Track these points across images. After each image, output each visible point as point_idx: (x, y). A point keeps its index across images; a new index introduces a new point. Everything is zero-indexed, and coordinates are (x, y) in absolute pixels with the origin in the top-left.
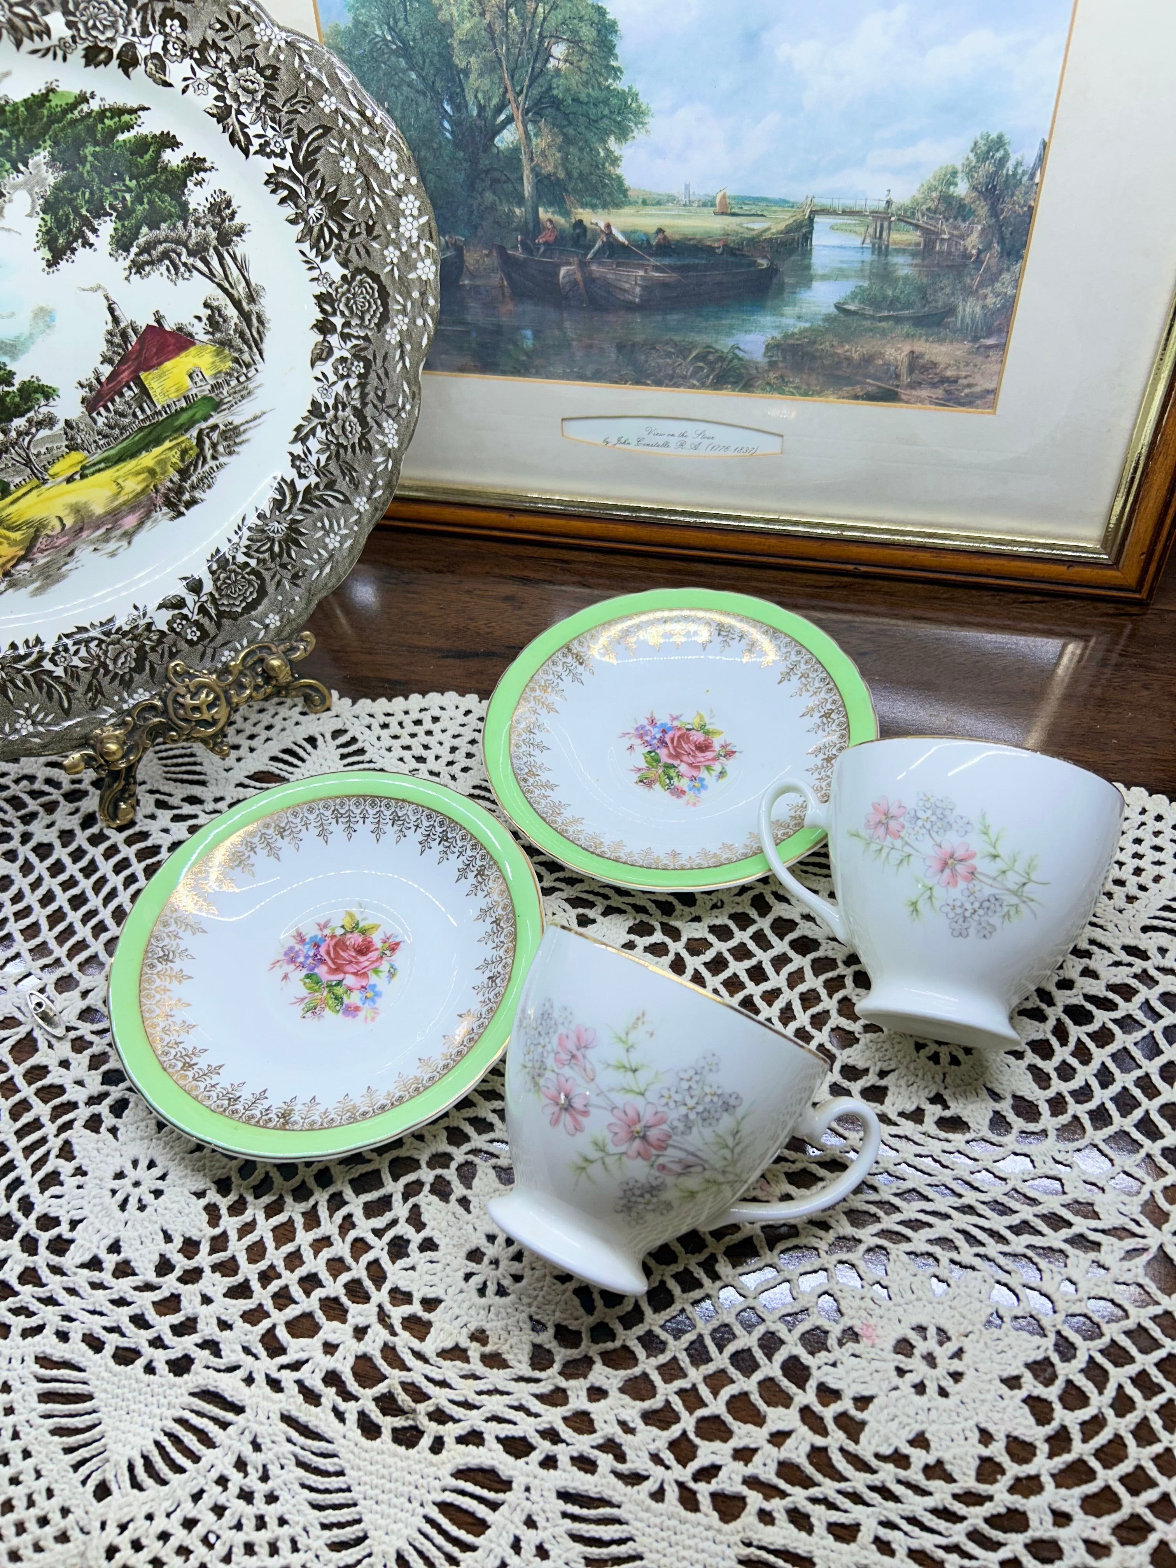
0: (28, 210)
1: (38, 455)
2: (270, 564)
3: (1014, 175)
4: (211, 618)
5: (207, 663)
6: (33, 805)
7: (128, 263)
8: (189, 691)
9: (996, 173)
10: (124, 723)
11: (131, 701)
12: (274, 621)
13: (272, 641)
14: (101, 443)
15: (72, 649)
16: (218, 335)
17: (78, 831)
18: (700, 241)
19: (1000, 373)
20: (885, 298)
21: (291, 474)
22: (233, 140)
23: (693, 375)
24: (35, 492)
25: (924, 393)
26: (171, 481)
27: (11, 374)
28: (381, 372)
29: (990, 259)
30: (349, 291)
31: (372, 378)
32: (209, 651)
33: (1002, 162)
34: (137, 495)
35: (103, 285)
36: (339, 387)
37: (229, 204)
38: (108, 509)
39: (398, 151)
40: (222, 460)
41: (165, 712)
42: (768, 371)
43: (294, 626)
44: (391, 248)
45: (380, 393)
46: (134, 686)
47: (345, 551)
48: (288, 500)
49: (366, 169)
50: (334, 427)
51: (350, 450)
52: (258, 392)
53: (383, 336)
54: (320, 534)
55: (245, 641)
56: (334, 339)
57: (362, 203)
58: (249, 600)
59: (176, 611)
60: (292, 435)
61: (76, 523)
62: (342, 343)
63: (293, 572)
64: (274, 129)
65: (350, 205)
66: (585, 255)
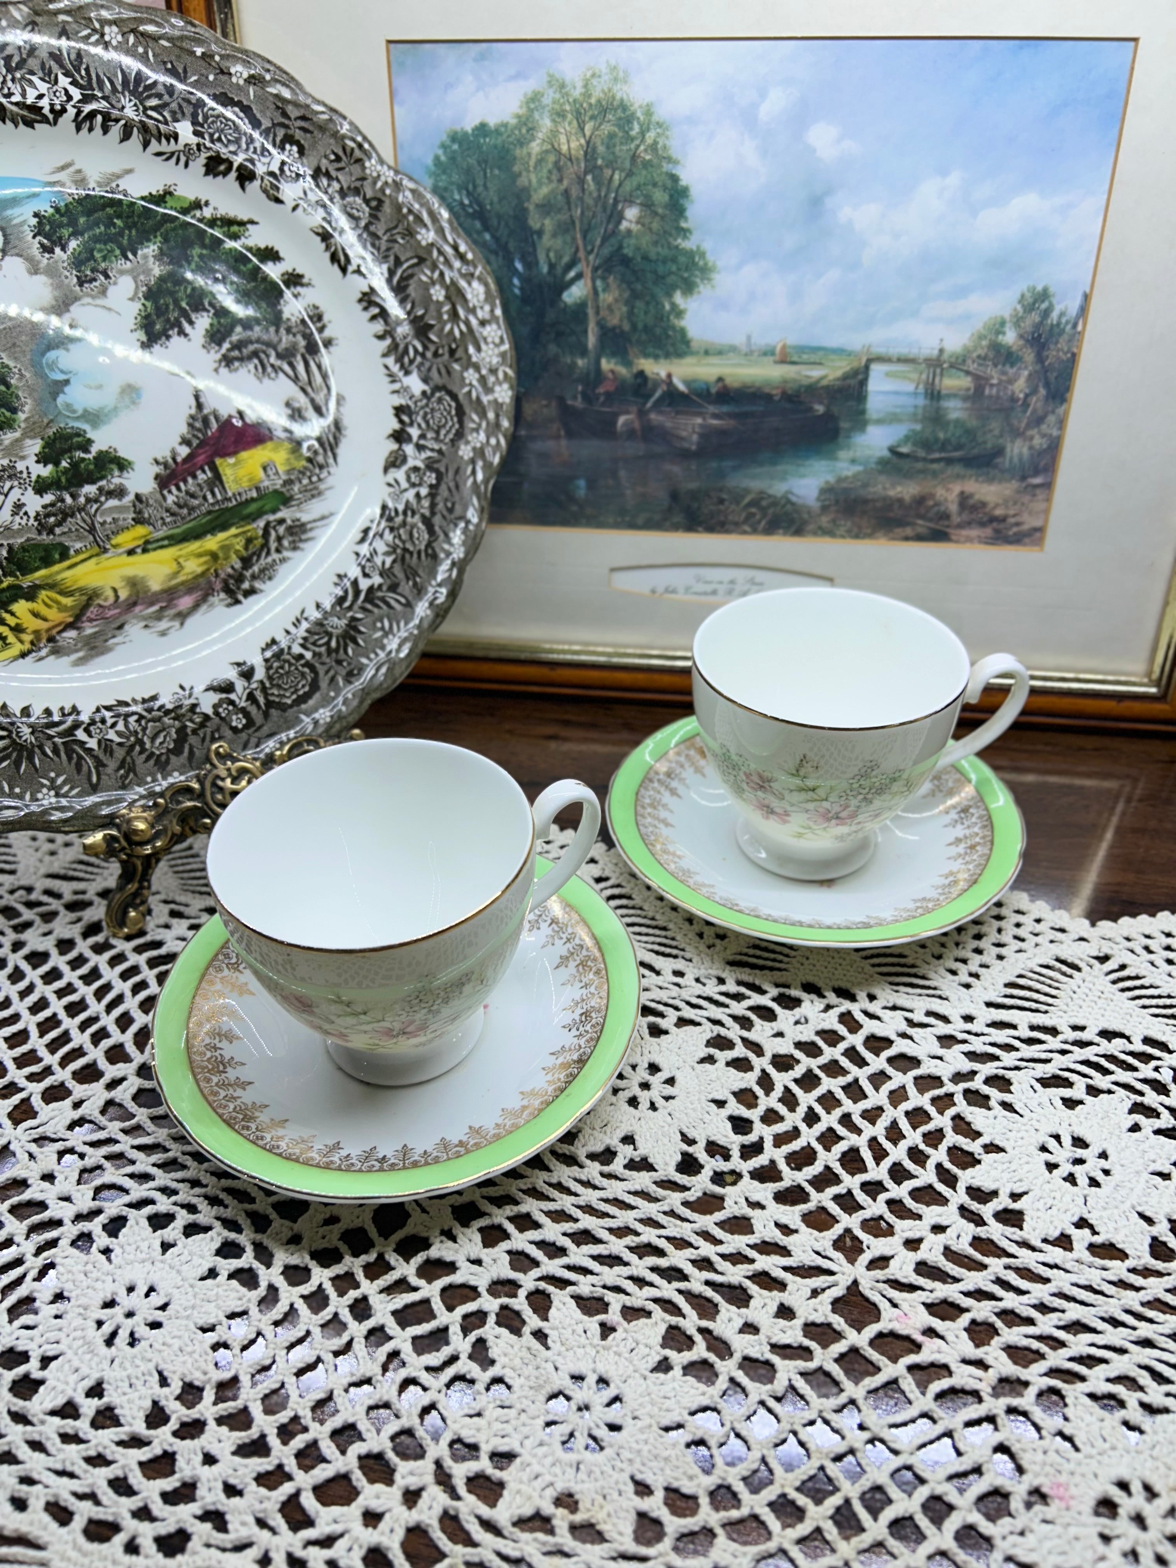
0: (131, 294)
1: (103, 524)
2: (325, 659)
3: (1058, 324)
4: (259, 707)
6: (27, 915)
7: (218, 356)
8: (231, 774)
9: (1041, 323)
10: (156, 805)
11: (165, 784)
12: (324, 715)
13: (320, 736)
14: (168, 520)
15: (110, 722)
17: (79, 940)
18: (759, 389)
19: (1047, 512)
20: (937, 440)
21: (354, 572)
22: (334, 258)
23: (746, 521)
24: (93, 561)
25: (974, 532)
26: (233, 568)
27: (90, 442)
28: (452, 485)
29: (1037, 402)
30: (427, 405)
31: (443, 491)
32: (254, 741)
33: (1047, 313)
34: (197, 577)
35: (193, 371)
36: (410, 495)
37: (320, 318)
38: (165, 586)
39: (486, 285)
40: (286, 554)
41: (201, 796)
42: (819, 515)
43: (344, 724)
44: (471, 371)
45: (449, 505)
46: (169, 768)
47: (402, 655)
48: (350, 597)
49: (454, 298)
50: (402, 531)
51: (415, 556)
52: (328, 494)
53: (456, 452)
54: (379, 634)
55: (292, 734)
56: (409, 449)
57: (448, 327)
58: (301, 692)
59: (224, 696)
60: (361, 535)
61: (130, 596)
62: (417, 453)
63: (348, 669)
64: (372, 253)
65: (436, 329)
66: (645, 404)
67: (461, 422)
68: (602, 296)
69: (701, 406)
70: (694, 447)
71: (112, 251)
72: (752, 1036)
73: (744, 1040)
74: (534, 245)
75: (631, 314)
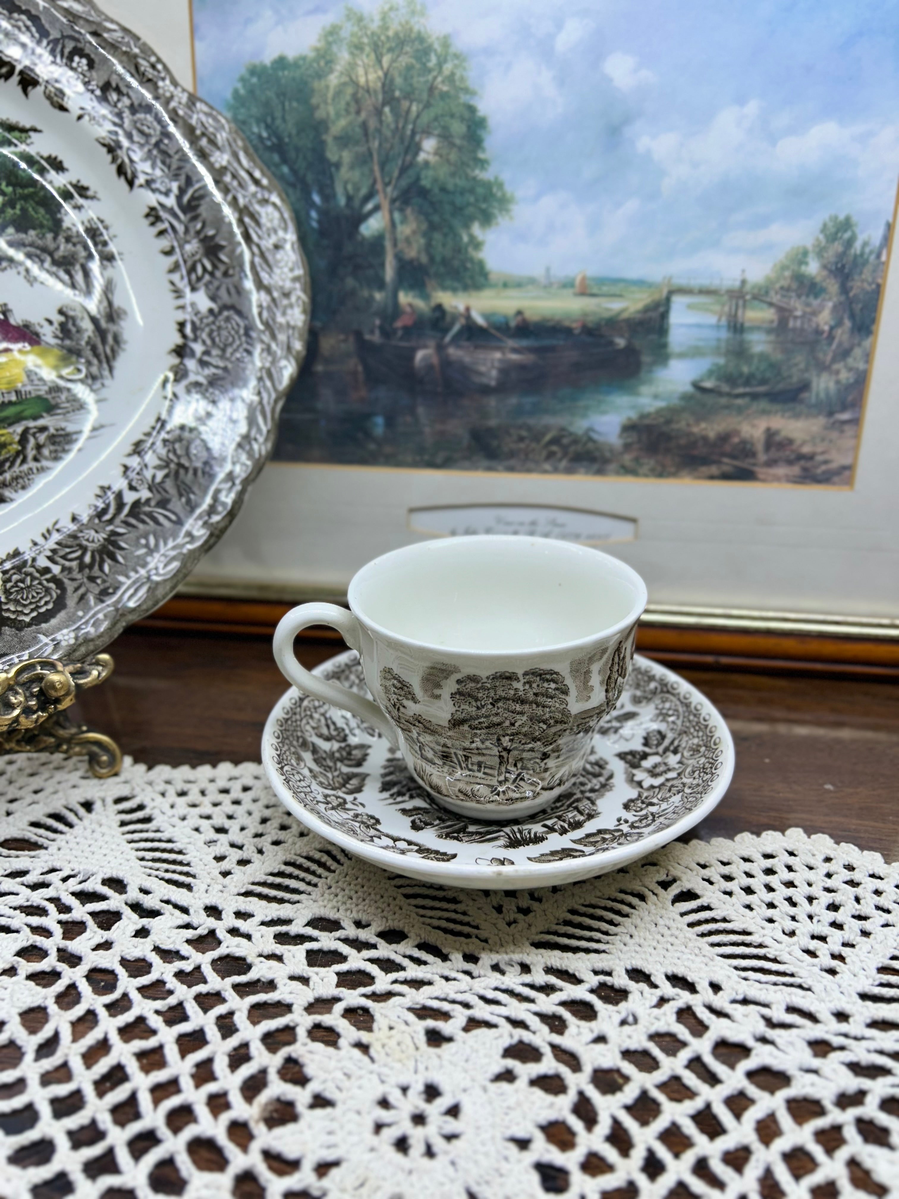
2: (76, 575)
3: (862, 254)
9: (844, 254)
12: (67, 637)
13: (60, 660)
16: (67, 342)
18: (558, 322)
19: (856, 449)
20: (741, 375)
21: (120, 484)
22: (121, 171)
23: (547, 460)
25: (781, 470)
29: (842, 334)
30: (213, 323)
33: (850, 243)
39: (281, 211)
40: (45, 463)
42: (622, 454)
43: (91, 647)
44: (262, 293)
47: (166, 576)
48: (112, 510)
49: (246, 222)
50: (177, 446)
51: (191, 472)
53: (243, 370)
54: (142, 551)
55: (26, 655)
56: (191, 364)
57: (240, 249)
58: (43, 610)
60: (130, 448)
62: (200, 370)
63: (102, 587)
64: (162, 170)
65: (227, 250)
66: (443, 338)
67: (249, 342)
68: (400, 228)
69: (499, 340)
70: (493, 383)
72: (565, 1041)
73: (555, 1048)
74: (332, 178)
75: (429, 246)
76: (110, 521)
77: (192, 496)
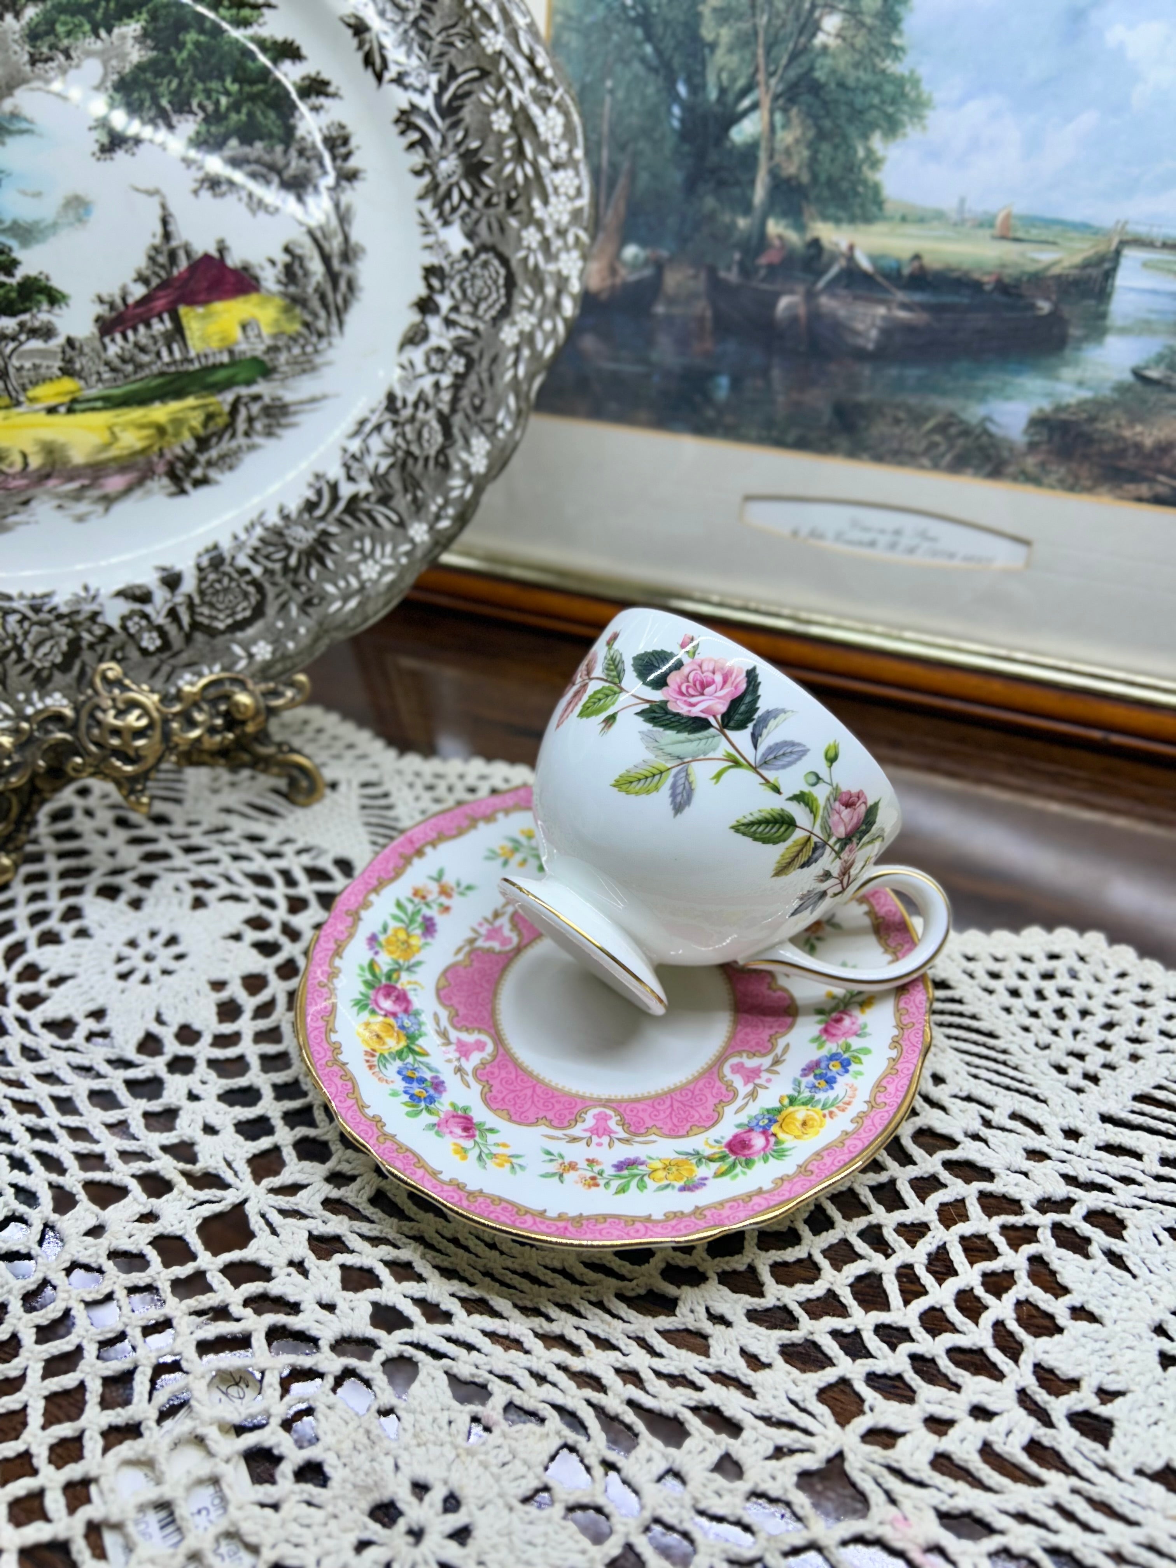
0: (96, 81)
1: (20, 369)
2: (279, 579)
4: (181, 627)
5: (159, 683)
7: (201, 175)
8: (114, 707)
10: (20, 730)
11: (40, 706)
12: (263, 651)
13: (252, 675)
14: (106, 376)
16: (292, 289)
21: (335, 472)
22: (368, 61)
26: (183, 448)
27: (15, 263)
28: (485, 376)
30: (467, 269)
31: (472, 383)
32: (166, 669)
34: (135, 454)
35: (164, 189)
36: (427, 383)
37: (346, 141)
38: (92, 459)
39: (567, 114)
40: (257, 440)
41: (72, 727)
43: (289, 664)
44: (532, 230)
45: (477, 402)
46: (50, 686)
47: (382, 587)
48: (325, 504)
49: (521, 129)
50: (408, 429)
51: (421, 463)
52: (326, 371)
53: (497, 334)
54: (354, 557)
55: (216, 667)
56: (434, 323)
57: (509, 169)
58: (239, 617)
59: (137, 606)
60: (353, 428)
61: (43, 466)
62: (444, 329)
63: (307, 596)
64: (420, 58)
65: (493, 169)
66: (815, 282)
67: (509, 296)
70: (871, 347)
71: (80, 25)
76: (322, 518)
77: (419, 494)
